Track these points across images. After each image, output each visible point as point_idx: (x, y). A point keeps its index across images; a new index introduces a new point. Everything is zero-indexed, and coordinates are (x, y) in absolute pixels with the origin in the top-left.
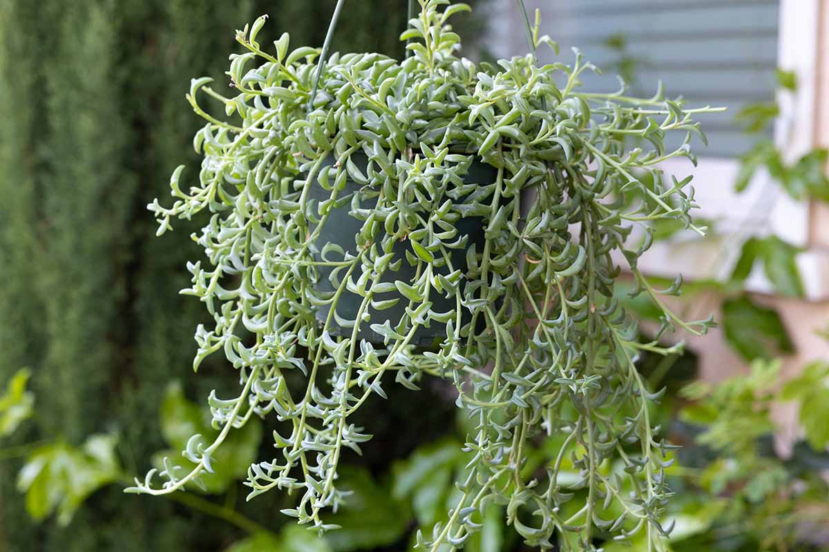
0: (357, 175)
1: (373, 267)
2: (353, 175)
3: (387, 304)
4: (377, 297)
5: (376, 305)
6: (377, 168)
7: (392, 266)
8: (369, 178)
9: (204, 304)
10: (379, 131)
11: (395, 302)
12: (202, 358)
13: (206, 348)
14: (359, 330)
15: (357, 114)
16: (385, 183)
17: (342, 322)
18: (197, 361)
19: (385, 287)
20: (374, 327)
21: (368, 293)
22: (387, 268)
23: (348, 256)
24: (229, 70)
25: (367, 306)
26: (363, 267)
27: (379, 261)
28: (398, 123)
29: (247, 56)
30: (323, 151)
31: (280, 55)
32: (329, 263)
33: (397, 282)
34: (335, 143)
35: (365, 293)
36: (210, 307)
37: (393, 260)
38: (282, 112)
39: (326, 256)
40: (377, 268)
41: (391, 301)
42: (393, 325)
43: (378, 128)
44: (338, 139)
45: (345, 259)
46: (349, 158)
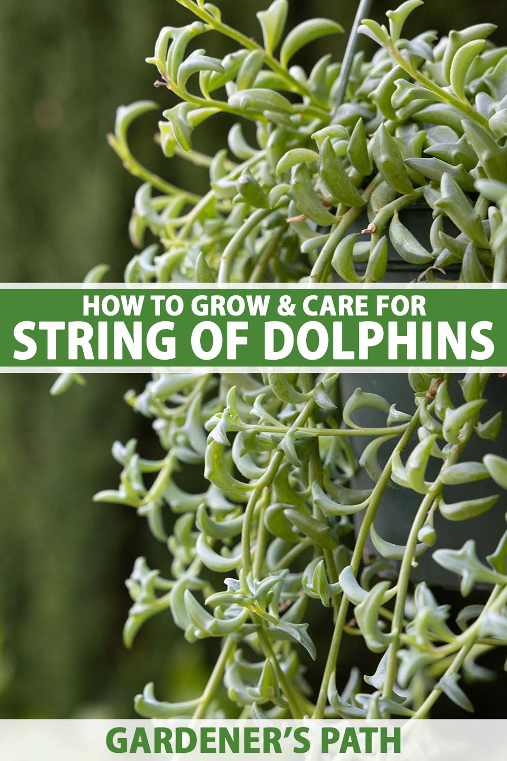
0: (409, 246)
1: (440, 432)
2: (401, 246)
3: (470, 509)
4: (450, 493)
5: (447, 510)
6: (449, 228)
7: (481, 428)
8: (435, 251)
9: (144, 520)
10: (456, 156)
11: (489, 503)
12: (140, 621)
13: (145, 601)
14: (414, 564)
15: (414, 134)
16: (465, 256)
17: (385, 549)
18: (131, 626)
19: (466, 471)
20: (441, 556)
21: (433, 486)
22: (473, 434)
23: (394, 414)
24: (152, 55)
25: (431, 513)
26: (421, 432)
27: (451, 416)
28: (495, 138)
29: (191, 28)
30: (349, 208)
31: (269, 40)
32: (358, 430)
33: (488, 459)
34: (370, 194)
35: (426, 488)
36: (155, 526)
37: (483, 415)
38: (273, 146)
39: (352, 417)
40: (449, 431)
41: (479, 502)
42: (481, 554)
43: (453, 153)
44: (377, 185)
45: (389, 420)
46: (396, 216)
